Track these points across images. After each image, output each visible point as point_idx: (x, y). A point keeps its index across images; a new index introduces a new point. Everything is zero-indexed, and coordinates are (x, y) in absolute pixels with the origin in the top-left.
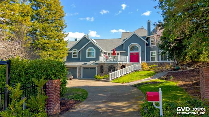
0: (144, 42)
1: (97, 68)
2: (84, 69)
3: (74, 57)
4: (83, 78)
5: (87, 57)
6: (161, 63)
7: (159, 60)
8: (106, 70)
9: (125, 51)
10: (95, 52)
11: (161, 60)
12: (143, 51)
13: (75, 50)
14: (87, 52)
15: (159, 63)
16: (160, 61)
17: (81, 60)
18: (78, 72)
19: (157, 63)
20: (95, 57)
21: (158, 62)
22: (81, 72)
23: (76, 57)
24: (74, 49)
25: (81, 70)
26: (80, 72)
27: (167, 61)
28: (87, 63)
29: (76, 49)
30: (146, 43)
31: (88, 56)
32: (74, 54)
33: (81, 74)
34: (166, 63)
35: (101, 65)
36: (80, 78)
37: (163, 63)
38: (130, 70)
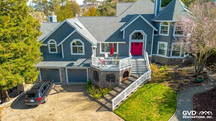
0: (153, 28)
1: (88, 71)
2: (69, 70)
3: (51, 51)
4: (69, 82)
5: (72, 54)
6: (171, 59)
7: (169, 56)
8: (103, 79)
9: (125, 42)
10: (83, 46)
11: (173, 55)
12: (149, 42)
13: (53, 42)
14: (71, 46)
15: (169, 59)
16: (171, 57)
17: (63, 57)
18: (61, 75)
19: (167, 59)
20: (84, 54)
21: (168, 57)
22: (66, 75)
23: (55, 51)
24: (50, 40)
25: (65, 72)
26: (64, 75)
27: (180, 57)
28: (73, 64)
29: (53, 40)
30: (155, 31)
31: (74, 52)
32: (51, 47)
33: (66, 78)
34: (178, 59)
35: (95, 70)
36: (65, 83)
37: (175, 59)
38: (138, 84)
